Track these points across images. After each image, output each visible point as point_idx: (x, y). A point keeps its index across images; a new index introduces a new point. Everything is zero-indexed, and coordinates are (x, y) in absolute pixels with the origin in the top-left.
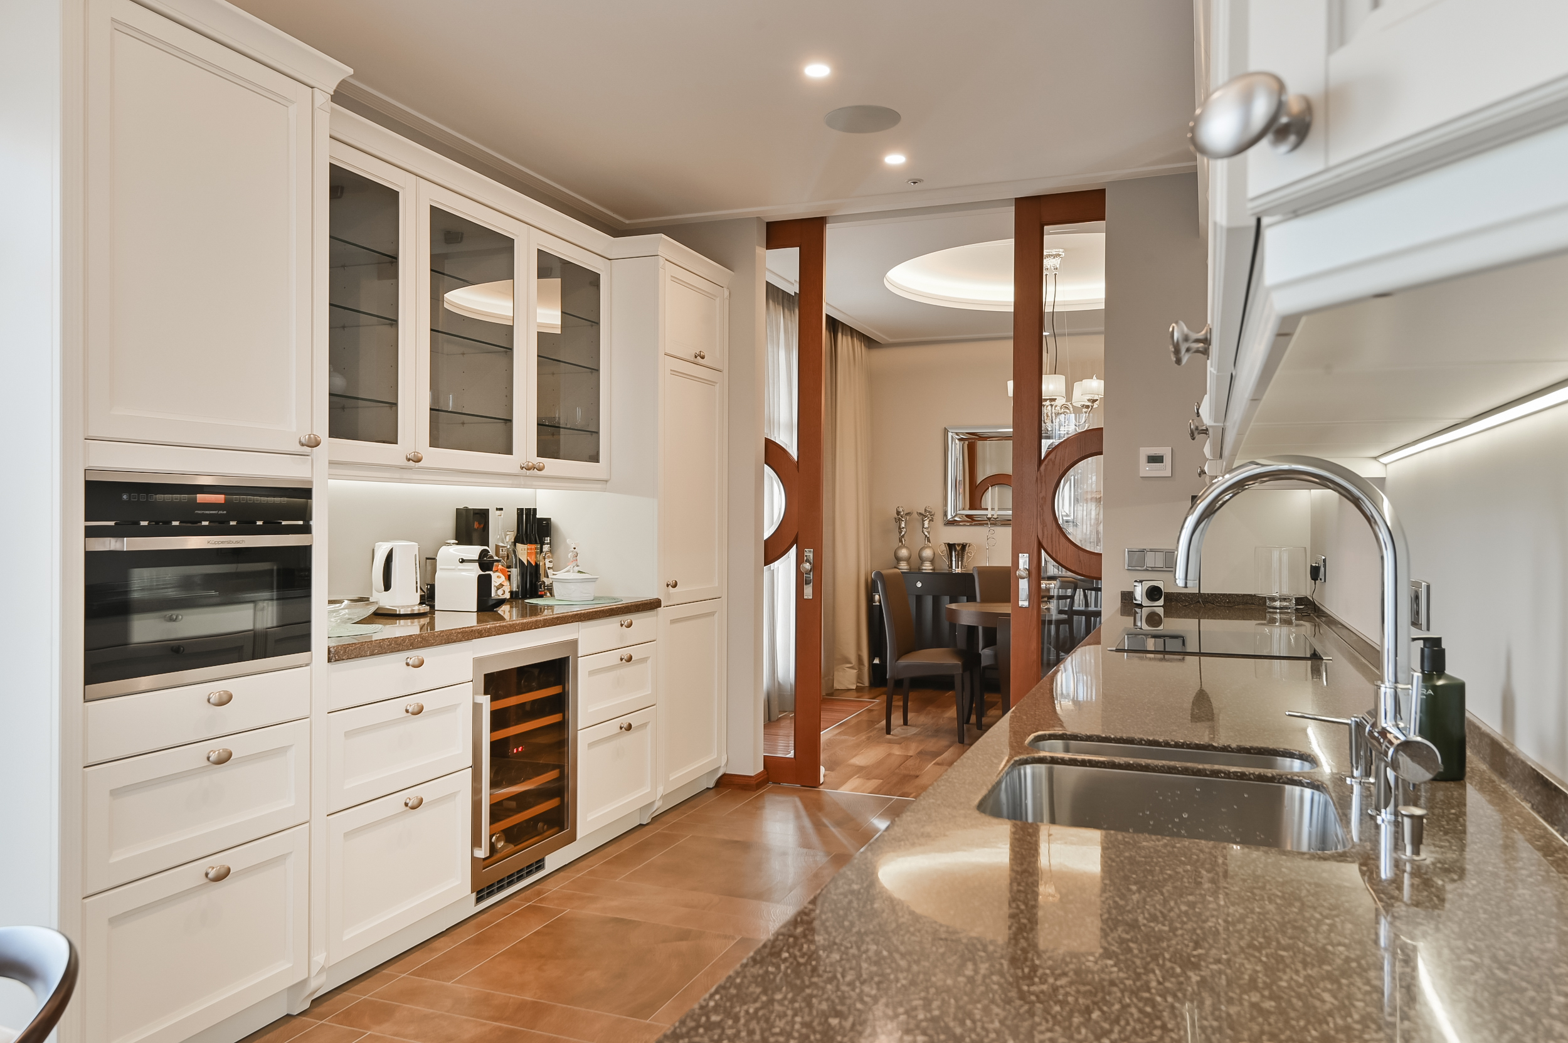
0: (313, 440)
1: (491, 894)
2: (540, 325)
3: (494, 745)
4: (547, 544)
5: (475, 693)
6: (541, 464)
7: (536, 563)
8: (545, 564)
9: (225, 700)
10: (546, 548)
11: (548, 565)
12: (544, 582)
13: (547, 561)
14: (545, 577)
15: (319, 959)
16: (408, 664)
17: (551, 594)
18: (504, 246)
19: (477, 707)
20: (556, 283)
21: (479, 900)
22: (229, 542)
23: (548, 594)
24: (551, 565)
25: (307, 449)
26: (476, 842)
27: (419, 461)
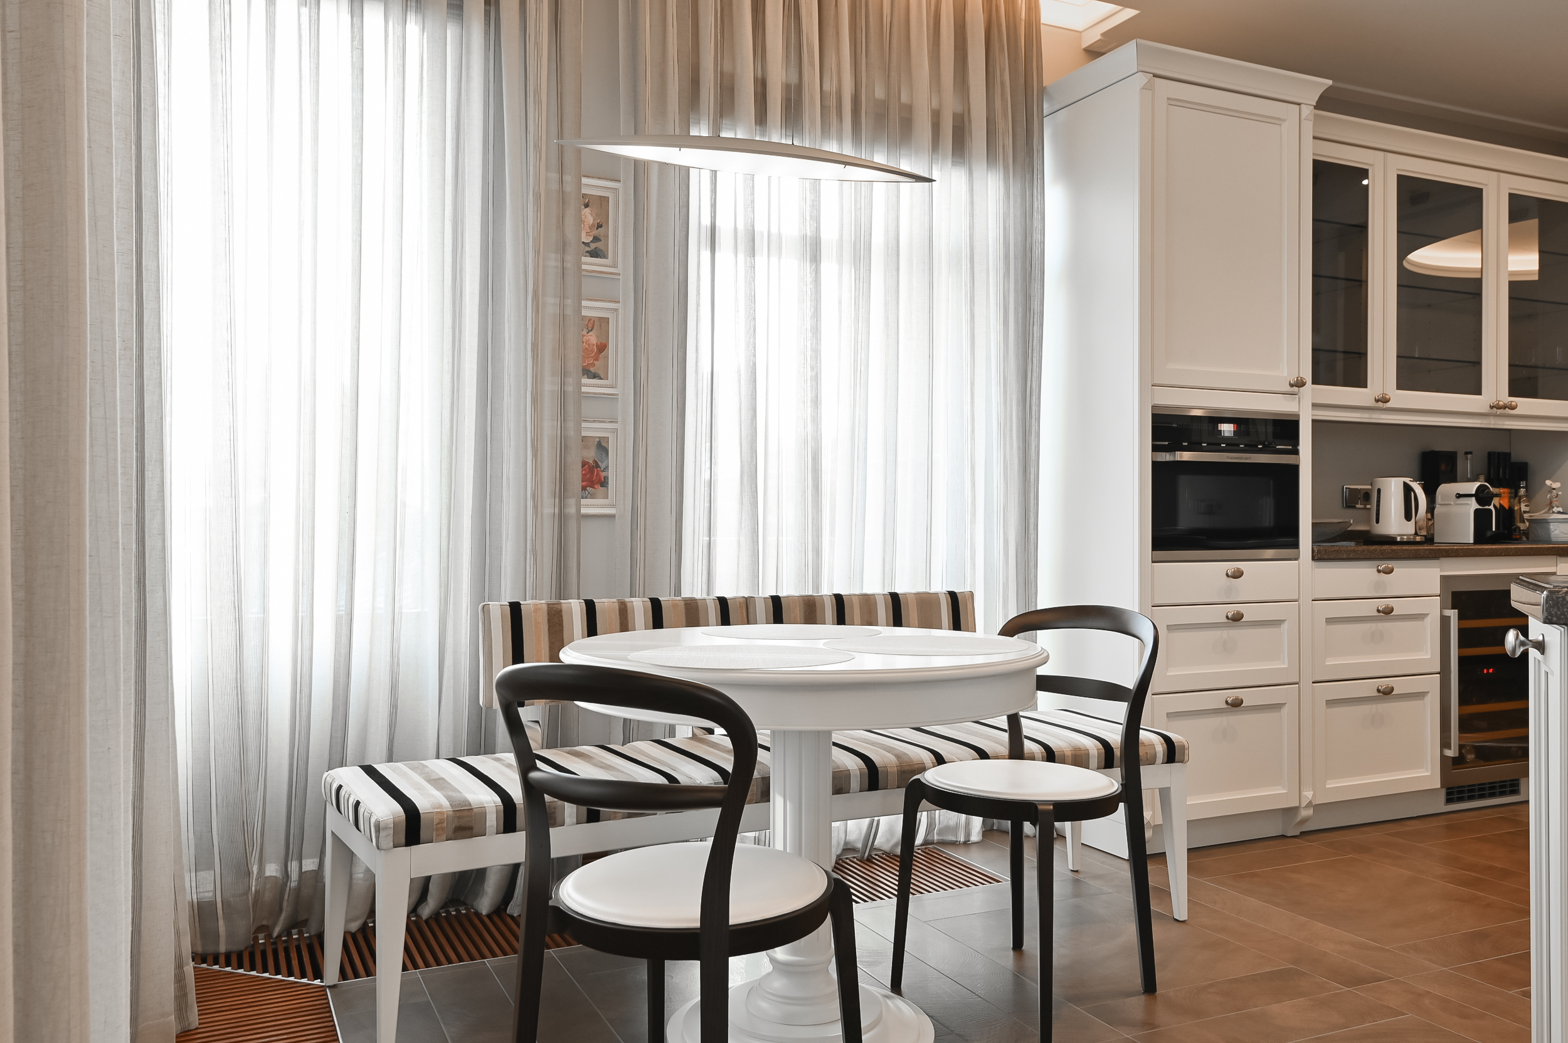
0: (1300, 382)
1: (1461, 799)
2: (1512, 273)
3: (1462, 660)
4: (1523, 487)
5: (1443, 607)
6: (1513, 403)
7: (1510, 507)
8: (1520, 508)
9: (1238, 575)
10: (1522, 491)
11: (1523, 508)
12: (1519, 528)
13: (1523, 505)
14: (1520, 522)
15: (1308, 794)
16: (1379, 571)
17: (1528, 538)
18: (1472, 197)
19: (1445, 621)
20: (1533, 224)
21: (1449, 801)
22: (1240, 458)
23: (1525, 539)
24: (1527, 509)
25: (1295, 389)
26: (1445, 743)
27: (1387, 401)
